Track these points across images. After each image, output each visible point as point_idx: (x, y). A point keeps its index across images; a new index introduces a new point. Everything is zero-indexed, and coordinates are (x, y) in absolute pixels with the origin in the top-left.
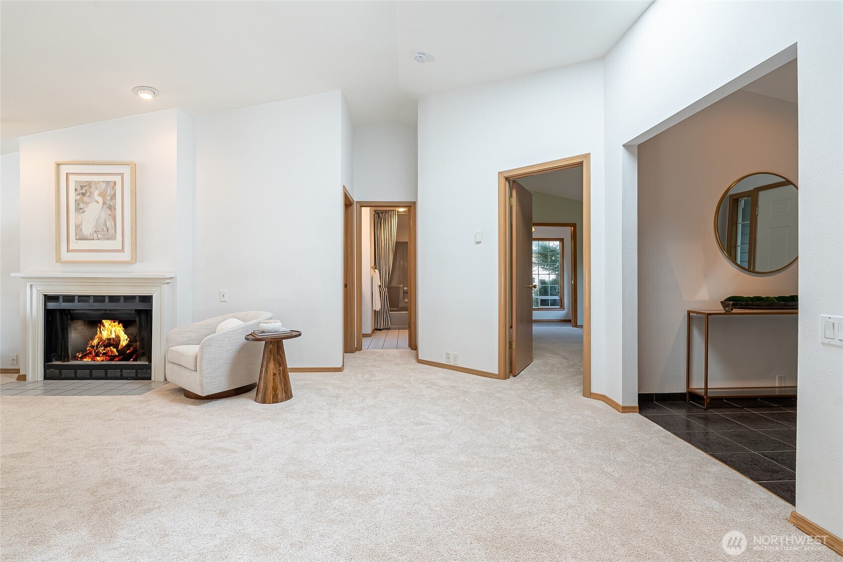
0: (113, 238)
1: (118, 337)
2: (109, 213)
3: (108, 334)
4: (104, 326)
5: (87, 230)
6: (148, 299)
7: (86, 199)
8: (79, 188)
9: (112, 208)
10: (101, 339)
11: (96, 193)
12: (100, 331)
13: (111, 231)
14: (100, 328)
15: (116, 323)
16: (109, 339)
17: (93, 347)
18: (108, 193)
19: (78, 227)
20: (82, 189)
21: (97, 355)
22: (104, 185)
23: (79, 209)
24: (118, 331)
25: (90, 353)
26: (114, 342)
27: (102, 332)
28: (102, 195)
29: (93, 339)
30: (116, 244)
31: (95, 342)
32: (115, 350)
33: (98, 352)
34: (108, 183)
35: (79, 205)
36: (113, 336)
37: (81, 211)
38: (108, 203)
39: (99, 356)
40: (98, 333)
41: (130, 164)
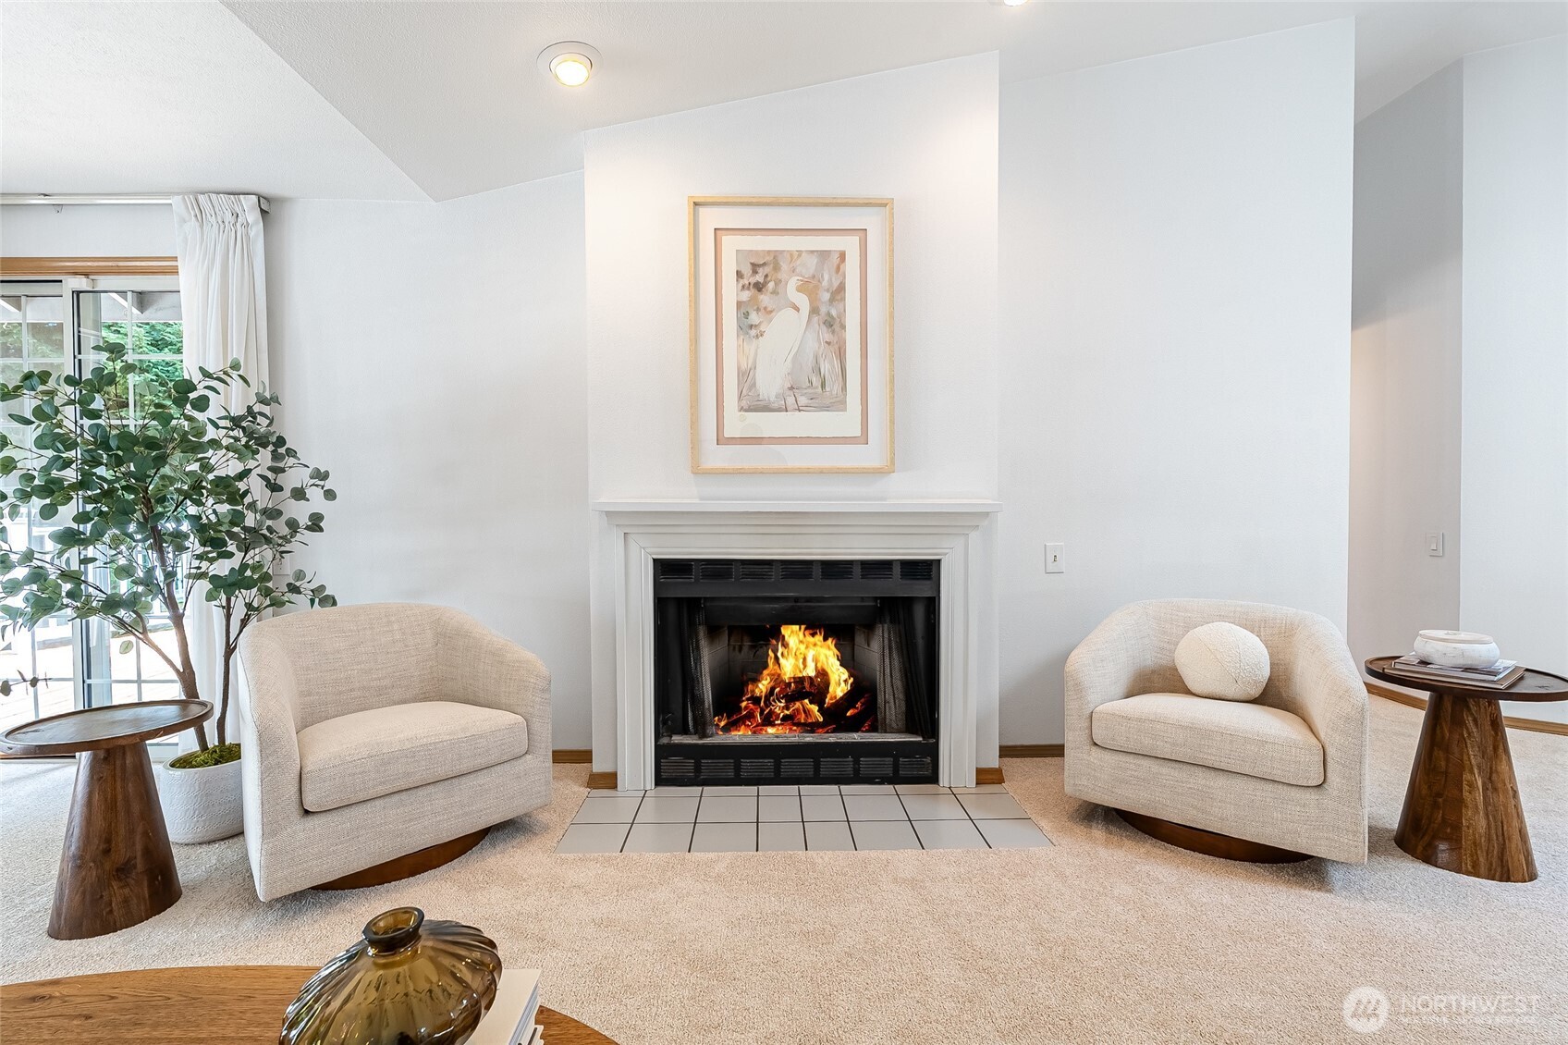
0: (839, 404)
1: (823, 674)
2: (827, 336)
3: (796, 666)
4: (785, 645)
5: (770, 384)
6: (926, 570)
7: (765, 299)
8: (747, 270)
9: (833, 324)
10: (777, 679)
11: (793, 283)
12: (777, 659)
13: (833, 387)
14: (775, 652)
15: (819, 638)
16: (799, 681)
17: (756, 700)
18: (825, 283)
19: (746, 376)
20: (755, 272)
21: (768, 721)
22: (812, 262)
23: (746, 328)
24: (822, 658)
25: (750, 716)
26: (813, 688)
27: (782, 661)
28: (809, 287)
29: (756, 680)
30: (846, 422)
31: (763, 687)
32: (815, 708)
33: (771, 712)
34: (824, 255)
35: (747, 315)
36: (811, 672)
37: (753, 332)
38: (823, 310)
39: (773, 725)
40: (771, 662)
41: (882, 205)
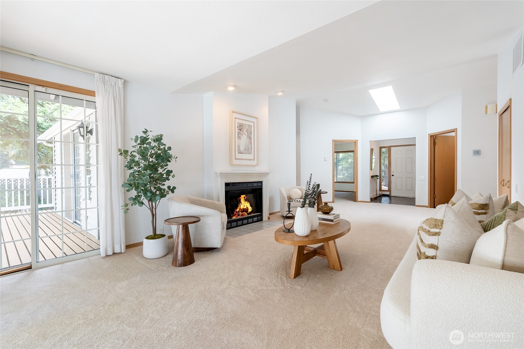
0: (250, 153)
1: (247, 208)
2: (249, 140)
3: (243, 207)
5: (242, 149)
7: (241, 132)
8: (239, 127)
9: (250, 138)
10: (240, 209)
11: (245, 130)
12: (240, 206)
13: (250, 150)
14: (240, 204)
16: (244, 209)
18: (249, 131)
19: (239, 146)
20: (240, 127)
22: (247, 126)
23: (239, 137)
24: (247, 205)
26: (246, 210)
27: (241, 206)
28: (247, 131)
29: (237, 209)
30: (252, 156)
31: (238, 210)
32: (246, 213)
34: (249, 125)
35: (239, 135)
36: (246, 208)
37: (240, 138)
38: (249, 136)
40: (239, 206)
41: (256, 118)
